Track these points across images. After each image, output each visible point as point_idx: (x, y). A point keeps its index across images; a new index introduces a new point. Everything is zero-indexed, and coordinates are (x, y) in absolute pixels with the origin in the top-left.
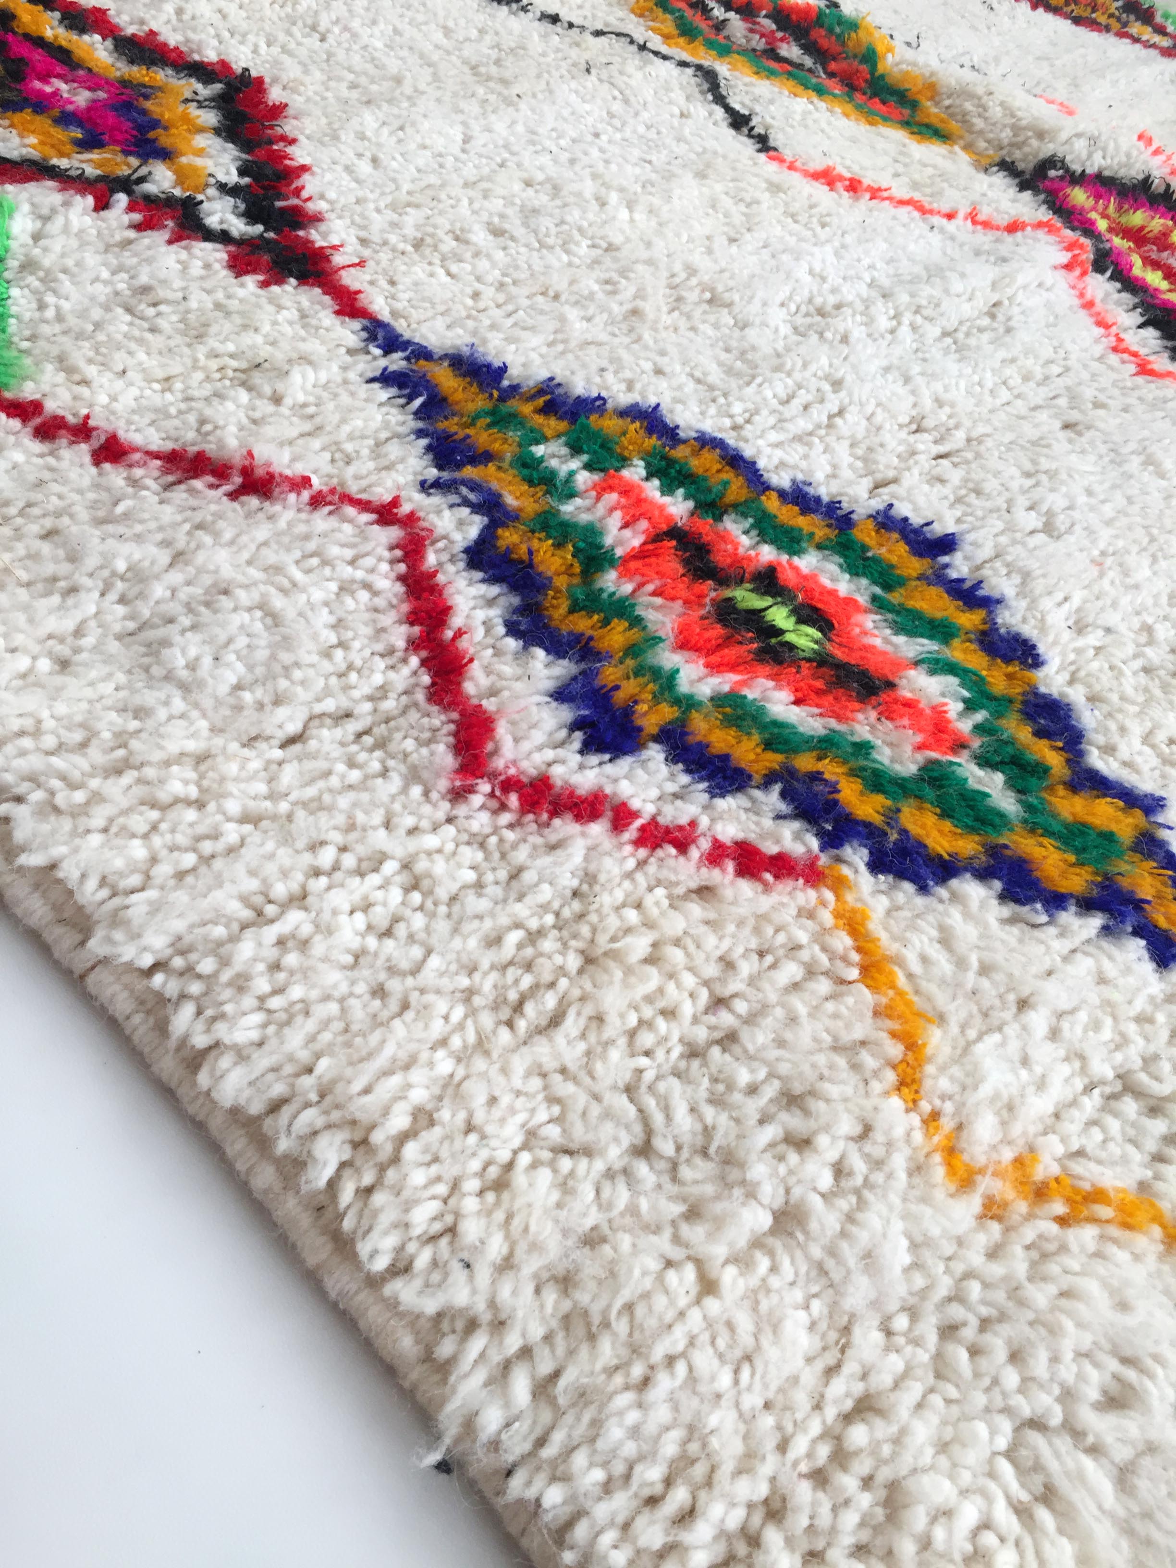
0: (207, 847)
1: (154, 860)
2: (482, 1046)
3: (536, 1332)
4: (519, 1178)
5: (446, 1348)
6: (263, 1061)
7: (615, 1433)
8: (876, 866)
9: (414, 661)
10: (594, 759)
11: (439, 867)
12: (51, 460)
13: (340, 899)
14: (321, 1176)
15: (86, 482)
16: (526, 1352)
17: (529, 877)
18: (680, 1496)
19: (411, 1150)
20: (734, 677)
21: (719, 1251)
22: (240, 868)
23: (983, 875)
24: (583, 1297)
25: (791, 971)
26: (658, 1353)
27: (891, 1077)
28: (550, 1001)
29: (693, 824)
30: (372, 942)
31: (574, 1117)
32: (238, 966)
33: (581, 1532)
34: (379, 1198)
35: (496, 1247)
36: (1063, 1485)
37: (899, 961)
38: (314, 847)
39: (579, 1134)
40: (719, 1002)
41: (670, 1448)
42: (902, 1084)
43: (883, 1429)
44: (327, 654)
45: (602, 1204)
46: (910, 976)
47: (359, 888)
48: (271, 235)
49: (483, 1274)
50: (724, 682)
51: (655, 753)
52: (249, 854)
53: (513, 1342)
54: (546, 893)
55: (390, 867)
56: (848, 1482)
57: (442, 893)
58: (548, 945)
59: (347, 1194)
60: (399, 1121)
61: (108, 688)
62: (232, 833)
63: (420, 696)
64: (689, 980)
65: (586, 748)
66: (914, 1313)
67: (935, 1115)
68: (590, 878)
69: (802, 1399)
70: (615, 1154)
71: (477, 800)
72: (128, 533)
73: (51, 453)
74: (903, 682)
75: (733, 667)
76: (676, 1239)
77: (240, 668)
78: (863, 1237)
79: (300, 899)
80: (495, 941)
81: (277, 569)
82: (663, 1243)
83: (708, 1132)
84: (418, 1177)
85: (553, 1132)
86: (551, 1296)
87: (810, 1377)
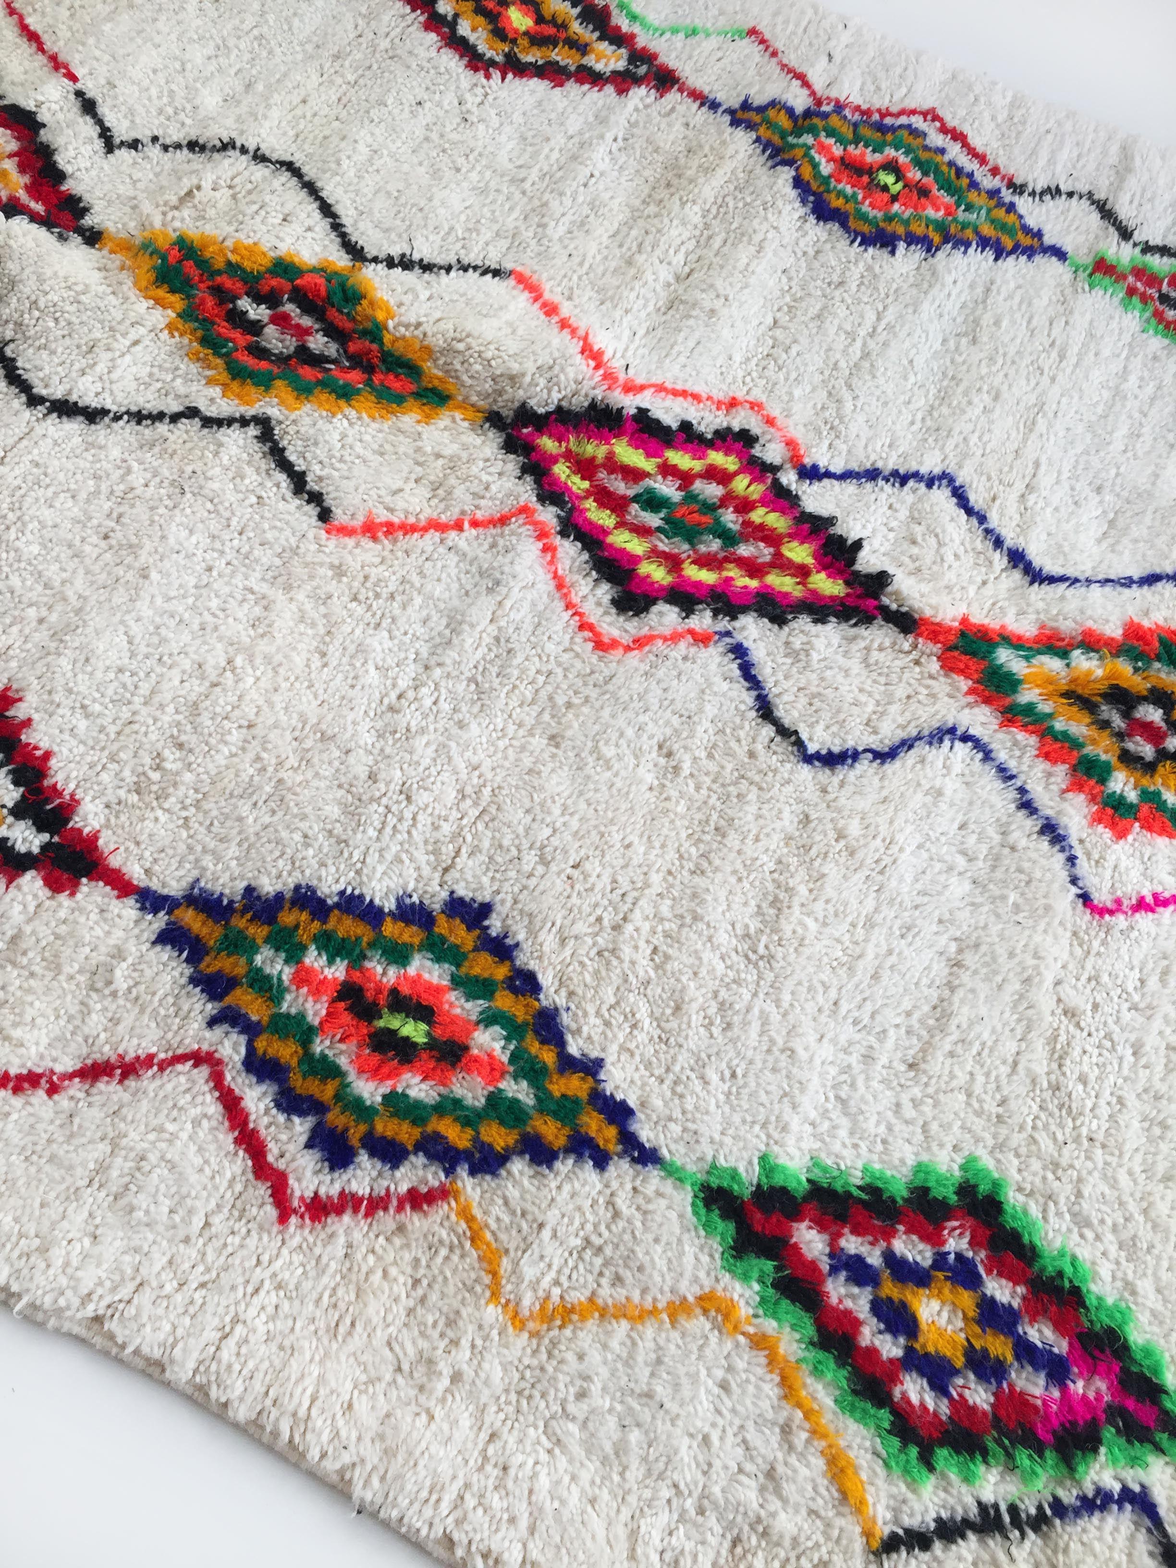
0: (192, 1310)
1: (175, 1328)
2: (326, 1355)
3: (376, 1460)
4: (356, 1405)
5: (347, 1477)
6: (249, 1399)
7: (409, 1487)
8: (472, 1173)
9: (241, 1153)
10: (336, 1175)
11: (286, 1275)
12: (30, 1109)
13: (252, 1312)
14: (286, 1435)
15: (51, 1114)
16: (374, 1468)
17: (324, 1260)
18: (434, 1497)
19: (314, 1412)
20: (390, 1082)
21: (432, 1404)
22: (208, 1316)
23: (521, 1153)
24: (388, 1442)
25: (443, 1252)
26: (417, 1453)
27: (488, 1294)
28: (348, 1321)
29: (388, 1190)
30: (271, 1326)
31: (370, 1367)
32: (225, 1361)
33: (406, 1520)
34: (309, 1436)
35: (354, 1435)
36: (562, 1437)
37: (487, 1226)
38: (233, 1288)
39: (373, 1373)
40: (416, 1282)
41: (428, 1483)
42: (493, 1294)
43: (499, 1444)
44: (201, 1170)
45: (388, 1401)
46: (493, 1233)
47: (257, 1301)
48: (56, 839)
49: (352, 1448)
50: (385, 1088)
51: (363, 1157)
52: (210, 1308)
53: (369, 1467)
54: (333, 1265)
55: (267, 1285)
56: (489, 1468)
57: (291, 1287)
58: (340, 1292)
59: (297, 1439)
60: (306, 1404)
61: (118, 1243)
62: (198, 1296)
63: (251, 1176)
64: (401, 1279)
65: (332, 1169)
66: (507, 1391)
67: (508, 1301)
68: (350, 1246)
69: (470, 1445)
70: (388, 1377)
71: (292, 1229)
72: (84, 1140)
73: (28, 1103)
74: (472, 1043)
75: (389, 1077)
76: (418, 1404)
77: (167, 1202)
78: (483, 1375)
79: (236, 1320)
80: (318, 1301)
81: (161, 1129)
82: (414, 1408)
83: (421, 1353)
84: (319, 1423)
85: (364, 1378)
86: (378, 1445)
87: (472, 1436)
